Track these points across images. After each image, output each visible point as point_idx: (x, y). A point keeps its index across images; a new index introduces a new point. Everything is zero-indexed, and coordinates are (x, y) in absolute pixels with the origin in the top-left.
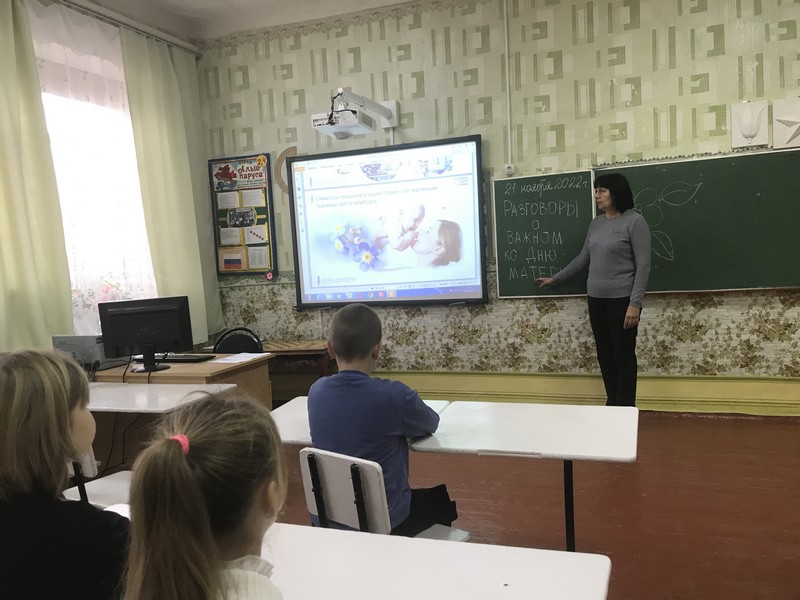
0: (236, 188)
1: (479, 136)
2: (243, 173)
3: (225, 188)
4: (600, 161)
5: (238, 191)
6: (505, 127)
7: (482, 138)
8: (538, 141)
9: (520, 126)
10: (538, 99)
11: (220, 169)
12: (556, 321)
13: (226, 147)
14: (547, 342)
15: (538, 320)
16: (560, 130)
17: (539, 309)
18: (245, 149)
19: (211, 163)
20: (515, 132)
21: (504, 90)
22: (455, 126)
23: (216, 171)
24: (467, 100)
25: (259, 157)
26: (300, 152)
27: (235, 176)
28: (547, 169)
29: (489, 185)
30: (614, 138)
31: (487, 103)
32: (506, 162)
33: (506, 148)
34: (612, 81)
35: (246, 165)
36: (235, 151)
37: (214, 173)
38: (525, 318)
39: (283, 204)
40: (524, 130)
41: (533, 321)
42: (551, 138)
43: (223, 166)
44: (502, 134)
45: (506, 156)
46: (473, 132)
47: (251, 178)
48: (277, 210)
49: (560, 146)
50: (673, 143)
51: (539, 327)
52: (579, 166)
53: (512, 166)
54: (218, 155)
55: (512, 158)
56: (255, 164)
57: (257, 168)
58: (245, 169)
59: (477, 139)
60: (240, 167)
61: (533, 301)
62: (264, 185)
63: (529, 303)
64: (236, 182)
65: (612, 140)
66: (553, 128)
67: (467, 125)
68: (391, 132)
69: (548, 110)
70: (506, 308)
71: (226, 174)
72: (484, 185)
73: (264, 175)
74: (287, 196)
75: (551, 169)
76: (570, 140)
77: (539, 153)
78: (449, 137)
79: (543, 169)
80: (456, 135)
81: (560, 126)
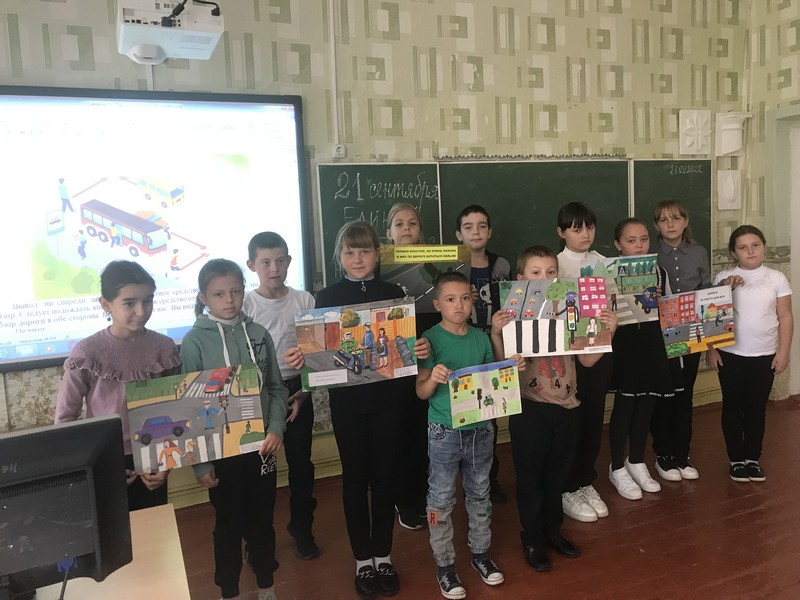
1: (299, 98)
4: (442, 153)
6: (328, 92)
8: (371, 117)
9: (348, 95)
10: (371, 61)
16: (397, 107)
20: (342, 102)
21: (326, 39)
22: (258, 78)
24: (275, 43)
28: (383, 157)
29: (312, 169)
30: (456, 126)
31: (304, 53)
32: (330, 139)
33: (330, 121)
34: (454, 56)
40: (353, 101)
42: (386, 116)
44: (324, 100)
45: (330, 132)
49: (396, 130)
50: (513, 140)
52: (419, 156)
55: (338, 136)
59: (294, 101)
65: (454, 128)
66: (388, 103)
67: (276, 79)
68: (148, 70)
69: (382, 77)
75: (387, 157)
76: (408, 122)
77: (372, 134)
78: (249, 92)
79: (378, 156)
80: (259, 91)
81: (397, 101)
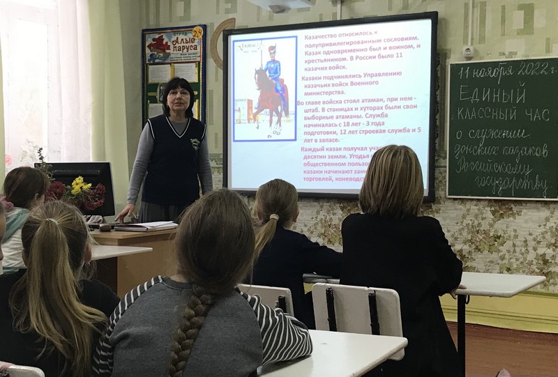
0: (168, 61)
1: (436, 13)
2: (177, 45)
3: (157, 61)
5: (170, 64)
6: (466, 5)
7: (440, 16)
8: (503, 21)
9: (484, 4)
11: (154, 40)
12: (511, 228)
13: (161, 16)
14: (499, 251)
15: (491, 225)
16: (528, 10)
17: (494, 213)
18: (181, 19)
19: (145, 33)
20: (477, 11)
22: (410, 1)
23: (149, 41)
25: (195, 29)
26: (239, 24)
27: (168, 48)
28: (511, 54)
29: (444, 69)
32: (465, 42)
33: (466, 27)
35: (181, 37)
36: (171, 21)
37: (147, 44)
38: (476, 223)
39: (217, 80)
40: (488, 8)
41: (485, 226)
42: (518, 18)
43: (157, 36)
44: (463, 11)
45: (466, 36)
46: (430, 9)
47: (186, 50)
48: (209, 88)
49: (528, 27)
51: (492, 234)
52: (548, 51)
53: (471, 48)
54: (152, 25)
55: (472, 39)
56: (190, 36)
57: (193, 40)
58: (180, 41)
59: (433, 16)
60: (174, 38)
61: (486, 203)
62: (198, 59)
63: (481, 205)
64: (169, 54)
66: (521, 7)
68: (339, 6)
70: (456, 209)
71: (159, 45)
72: (439, 68)
73: (198, 48)
74: (221, 72)
75: (516, 53)
76: (539, 22)
77: (503, 34)
78: (404, 12)
79: (507, 53)
80: (411, 11)
81: (529, 4)
